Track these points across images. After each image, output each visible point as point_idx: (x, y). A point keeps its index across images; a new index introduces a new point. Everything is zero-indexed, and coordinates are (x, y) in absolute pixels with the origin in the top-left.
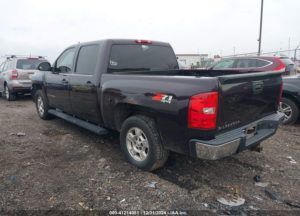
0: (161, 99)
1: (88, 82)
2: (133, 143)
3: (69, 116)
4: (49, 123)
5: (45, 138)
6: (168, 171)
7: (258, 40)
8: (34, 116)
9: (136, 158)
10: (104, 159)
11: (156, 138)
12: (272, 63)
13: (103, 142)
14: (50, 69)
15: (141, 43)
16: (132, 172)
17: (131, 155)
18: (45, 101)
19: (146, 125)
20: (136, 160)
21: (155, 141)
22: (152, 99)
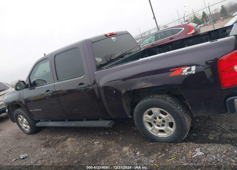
0: (182, 72)
1: (79, 84)
2: (153, 123)
3: (64, 122)
4: (40, 135)
5: (50, 150)
6: (193, 135)
7: (154, 19)
8: (18, 135)
9: (161, 135)
10: (127, 147)
11: (181, 110)
12: (183, 29)
13: (108, 133)
14: (27, 87)
15: (110, 36)
16: (166, 149)
17: (153, 134)
18: (28, 118)
19: (166, 102)
20: (161, 137)
21: (182, 114)
22: (170, 76)
